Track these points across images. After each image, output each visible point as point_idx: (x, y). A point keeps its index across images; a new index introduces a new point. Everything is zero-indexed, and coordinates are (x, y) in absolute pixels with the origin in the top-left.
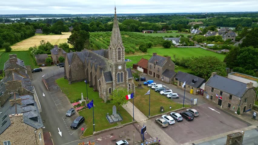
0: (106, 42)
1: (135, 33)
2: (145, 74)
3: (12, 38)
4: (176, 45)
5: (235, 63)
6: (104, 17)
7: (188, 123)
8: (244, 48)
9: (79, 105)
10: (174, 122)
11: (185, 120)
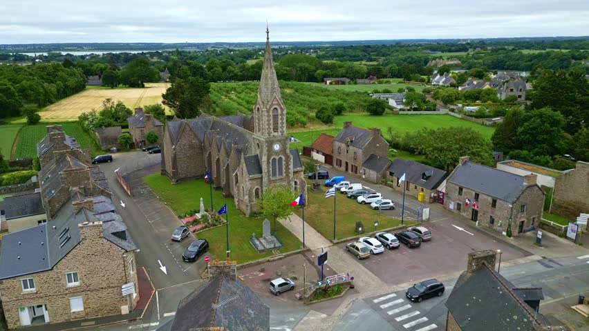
0: (244, 103)
1: (307, 83)
2: (328, 166)
3: (38, 94)
4: (395, 108)
5: (513, 141)
6: (237, 49)
7: (410, 251)
8: (532, 111)
9: (196, 222)
10: (382, 249)
11: (403, 247)
